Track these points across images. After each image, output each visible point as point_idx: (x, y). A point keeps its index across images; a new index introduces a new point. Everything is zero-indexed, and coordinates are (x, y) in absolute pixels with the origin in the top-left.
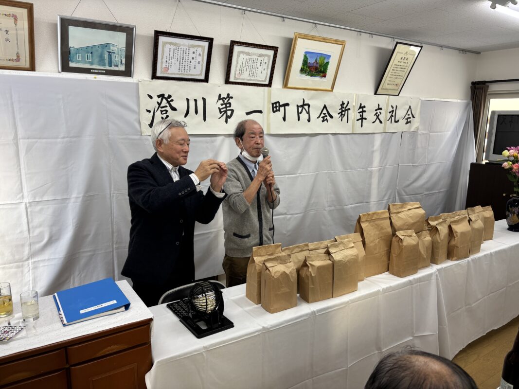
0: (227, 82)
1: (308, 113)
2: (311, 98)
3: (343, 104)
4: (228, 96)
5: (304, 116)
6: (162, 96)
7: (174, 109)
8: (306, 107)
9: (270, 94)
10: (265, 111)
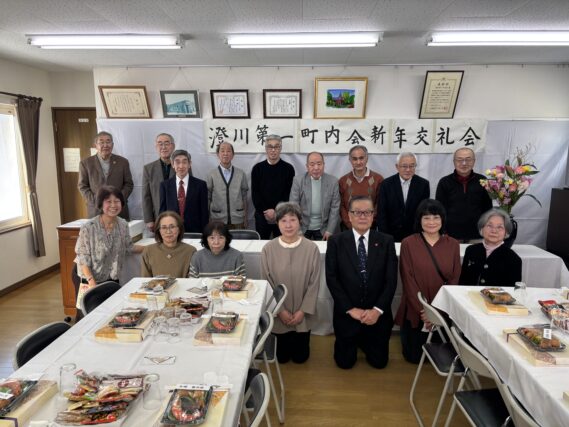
0: (265, 117)
1: (337, 137)
2: (340, 125)
3: (376, 128)
4: (265, 127)
5: (333, 139)
6: (219, 129)
7: (227, 136)
9: (299, 124)
10: (295, 137)
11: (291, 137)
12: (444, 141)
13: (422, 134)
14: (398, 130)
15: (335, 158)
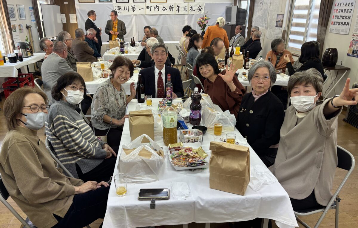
0: (134, 2)
1: (158, 9)
2: (159, 5)
3: (170, 6)
4: (134, 6)
5: (157, 10)
6: (118, 6)
7: (121, 9)
8: (158, 7)
9: (146, 5)
10: (144, 9)
11: (143, 9)
12: (192, 10)
13: (185, 8)
14: (177, 6)
15: (158, 16)
